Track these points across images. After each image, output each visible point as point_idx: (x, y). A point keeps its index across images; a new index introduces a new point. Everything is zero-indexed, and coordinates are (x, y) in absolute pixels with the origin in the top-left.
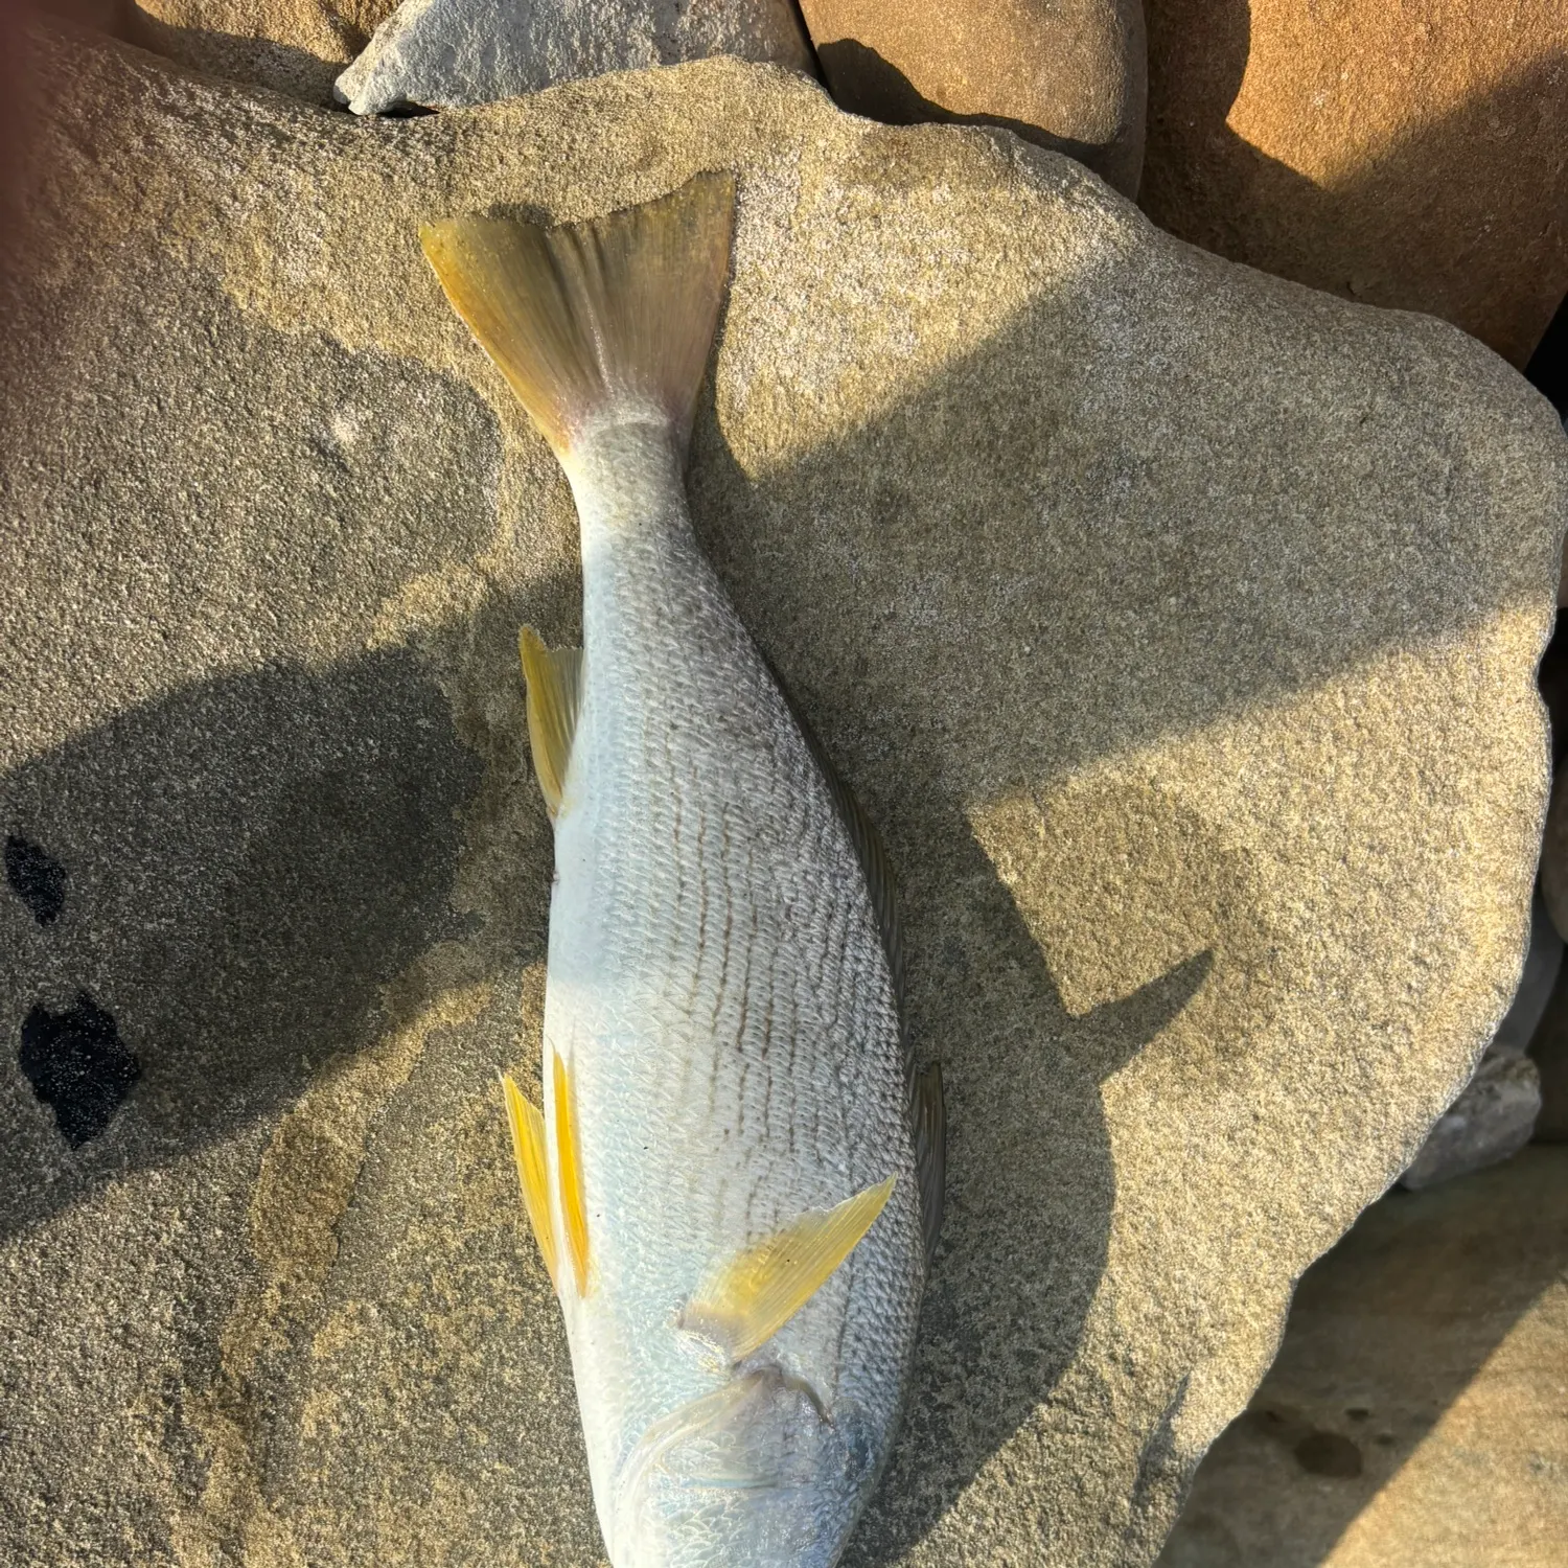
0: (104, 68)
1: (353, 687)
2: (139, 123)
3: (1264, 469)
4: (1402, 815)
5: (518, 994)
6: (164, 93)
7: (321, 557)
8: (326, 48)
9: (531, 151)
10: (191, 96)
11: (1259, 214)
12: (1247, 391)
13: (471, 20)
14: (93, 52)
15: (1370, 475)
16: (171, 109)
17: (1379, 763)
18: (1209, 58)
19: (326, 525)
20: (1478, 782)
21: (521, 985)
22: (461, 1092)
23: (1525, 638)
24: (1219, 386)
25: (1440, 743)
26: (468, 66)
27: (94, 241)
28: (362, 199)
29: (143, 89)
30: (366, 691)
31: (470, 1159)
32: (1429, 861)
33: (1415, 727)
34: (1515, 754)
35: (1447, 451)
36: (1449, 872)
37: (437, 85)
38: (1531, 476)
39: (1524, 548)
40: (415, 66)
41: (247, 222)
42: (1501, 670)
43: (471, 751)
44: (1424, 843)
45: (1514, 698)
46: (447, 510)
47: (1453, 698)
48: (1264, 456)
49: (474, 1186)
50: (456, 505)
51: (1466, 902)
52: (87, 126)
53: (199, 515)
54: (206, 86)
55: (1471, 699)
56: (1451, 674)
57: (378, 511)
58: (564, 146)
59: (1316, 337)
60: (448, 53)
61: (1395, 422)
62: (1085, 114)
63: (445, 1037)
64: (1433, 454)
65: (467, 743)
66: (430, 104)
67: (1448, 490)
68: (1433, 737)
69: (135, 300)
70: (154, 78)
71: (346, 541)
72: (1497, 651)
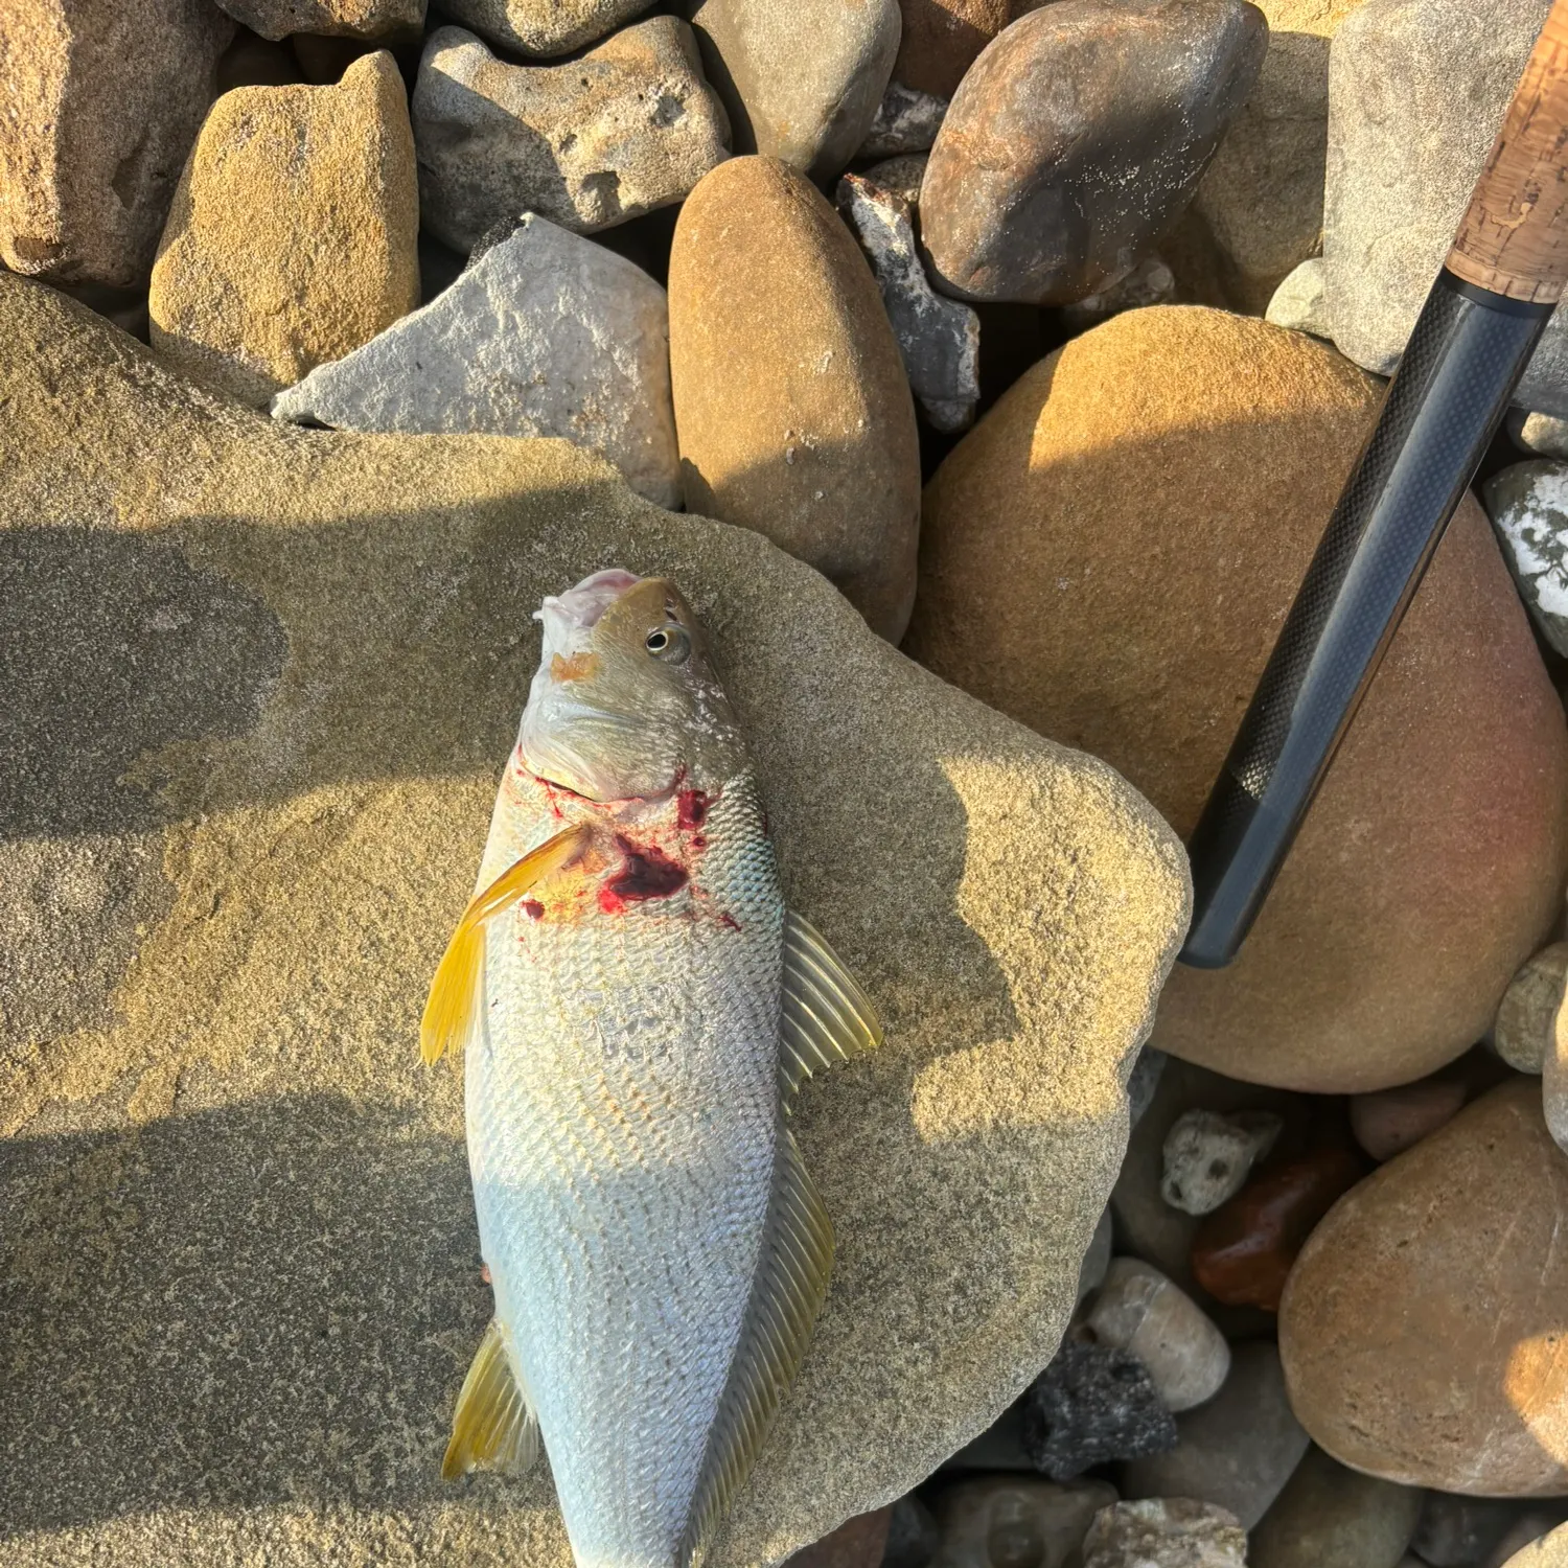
0: (91, 340)
1: (92, 808)
2: (99, 380)
3: (909, 835)
4: (969, 1152)
5: (133, 1089)
6: (130, 365)
7: (106, 705)
8: (281, 369)
9: (385, 467)
10: (150, 373)
11: (1004, 663)
12: (909, 771)
13: (383, 375)
14: (89, 327)
15: (1001, 863)
16: (132, 379)
17: (956, 1104)
18: (982, 538)
19: (120, 683)
20: (1049, 1144)
21: (139, 1082)
22: (53, 1159)
23: (1116, 1031)
24: (886, 761)
25: (1018, 1100)
26: (372, 407)
27: (27, 447)
28: (243, 468)
29: (114, 358)
30: (101, 814)
31: (36, 1217)
32: (987, 1201)
33: (998, 1080)
34: (1087, 1128)
35: (1074, 860)
36: (1005, 1216)
37: (341, 413)
38: (1144, 897)
39: (1128, 955)
40: (326, 394)
41: (148, 463)
42: (1090, 1053)
43: (172, 884)
44: (985, 1184)
45: (1096, 1080)
46: (221, 698)
47: (1040, 1066)
48: (913, 825)
49: (30, 1242)
50: (229, 697)
51: (1017, 1249)
52: (59, 371)
53: (23, 650)
54: (165, 370)
55: (1058, 1071)
56: (1042, 1042)
57: (165, 684)
58: (413, 470)
59: (978, 745)
60: (357, 393)
61: (1031, 826)
62: (838, 541)
63: (59, 1108)
64: (1061, 861)
65: (170, 877)
66: (333, 425)
67: (1069, 893)
68: (1013, 1094)
69: (40, 494)
70: (128, 356)
71: (131, 698)
72: (1090, 1036)
